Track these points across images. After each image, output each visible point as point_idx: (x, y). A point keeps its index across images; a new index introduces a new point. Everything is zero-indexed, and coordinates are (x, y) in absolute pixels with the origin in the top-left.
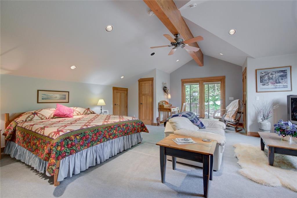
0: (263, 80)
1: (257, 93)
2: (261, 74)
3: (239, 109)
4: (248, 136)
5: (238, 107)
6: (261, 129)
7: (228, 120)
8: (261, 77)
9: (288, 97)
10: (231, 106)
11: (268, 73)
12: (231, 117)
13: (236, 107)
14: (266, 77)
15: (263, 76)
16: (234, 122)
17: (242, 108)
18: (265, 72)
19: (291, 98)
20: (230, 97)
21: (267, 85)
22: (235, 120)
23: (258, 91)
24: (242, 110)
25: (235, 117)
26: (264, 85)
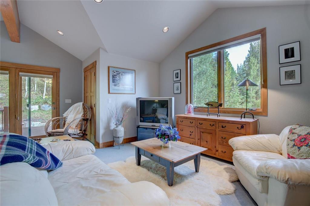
0: (115, 79)
1: (109, 94)
2: (114, 73)
3: (84, 115)
4: (101, 148)
5: (82, 113)
6: (116, 136)
7: (72, 133)
8: (113, 76)
9: (137, 99)
10: (71, 112)
11: (119, 73)
12: (74, 128)
13: (80, 113)
14: (118, 77)
15: (115, 75)
16: (81, 134)
17: (89, 113)
18: (116, 71)
19: (140, 101)
20: (66, 99)
21: (118, 86)
22: (80, 130)
23: (110, 92)
24: (89, 116)
25: (79, 126)
26: (115, 86)
